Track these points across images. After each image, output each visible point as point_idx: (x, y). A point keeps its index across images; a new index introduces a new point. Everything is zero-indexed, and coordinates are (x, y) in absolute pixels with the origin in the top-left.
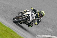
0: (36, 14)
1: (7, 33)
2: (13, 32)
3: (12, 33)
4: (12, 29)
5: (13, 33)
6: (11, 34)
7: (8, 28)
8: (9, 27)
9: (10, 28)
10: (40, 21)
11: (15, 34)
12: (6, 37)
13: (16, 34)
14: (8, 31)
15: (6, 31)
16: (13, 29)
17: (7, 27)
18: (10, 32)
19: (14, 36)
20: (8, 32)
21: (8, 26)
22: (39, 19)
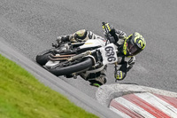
0: (118, 45)
1: (6, 78)
2: (27, 75)
3: (24, 79)
4: (23, 66)
5: (26, 79)
6: (21, 82)
7: (12, 62)
8: (14, 60)
9: (17, 63)
10: (130, 68)
11: (32, 83)
12: (5, 89)
13: (35, 80)
14: (11, 73)
15: (6, 73)
16: (27, 66)
17: (8, 61)
18: (16, 76)
19: (30, 87)
20: (11, 77)
21: (9, 58)
22: (127, 60)
